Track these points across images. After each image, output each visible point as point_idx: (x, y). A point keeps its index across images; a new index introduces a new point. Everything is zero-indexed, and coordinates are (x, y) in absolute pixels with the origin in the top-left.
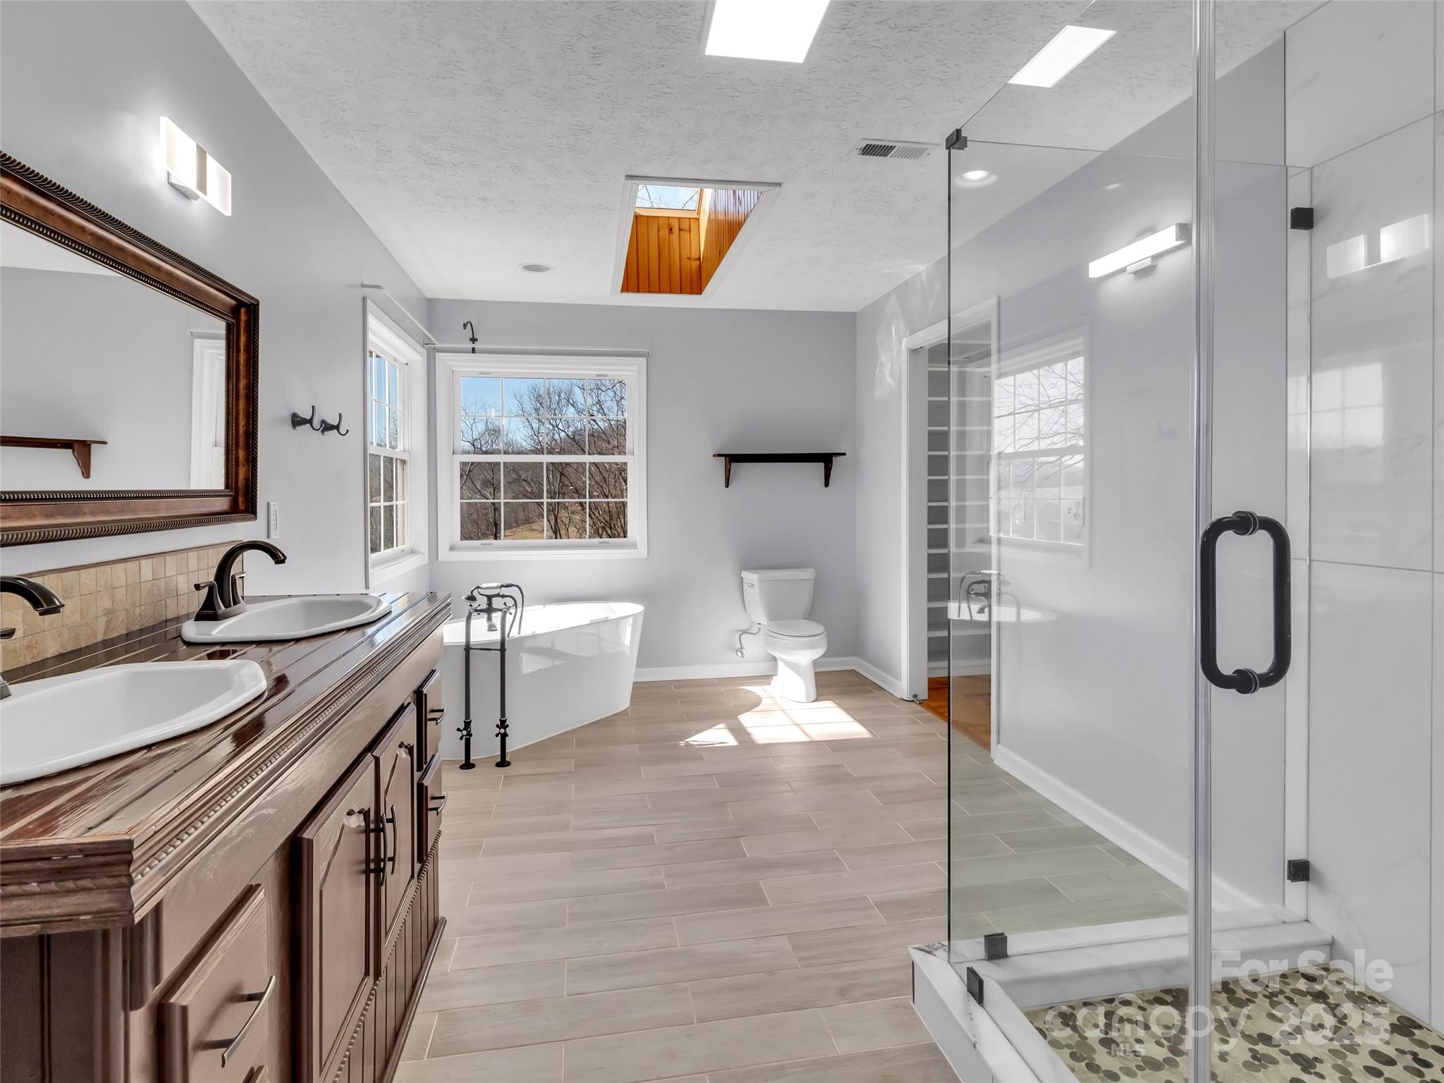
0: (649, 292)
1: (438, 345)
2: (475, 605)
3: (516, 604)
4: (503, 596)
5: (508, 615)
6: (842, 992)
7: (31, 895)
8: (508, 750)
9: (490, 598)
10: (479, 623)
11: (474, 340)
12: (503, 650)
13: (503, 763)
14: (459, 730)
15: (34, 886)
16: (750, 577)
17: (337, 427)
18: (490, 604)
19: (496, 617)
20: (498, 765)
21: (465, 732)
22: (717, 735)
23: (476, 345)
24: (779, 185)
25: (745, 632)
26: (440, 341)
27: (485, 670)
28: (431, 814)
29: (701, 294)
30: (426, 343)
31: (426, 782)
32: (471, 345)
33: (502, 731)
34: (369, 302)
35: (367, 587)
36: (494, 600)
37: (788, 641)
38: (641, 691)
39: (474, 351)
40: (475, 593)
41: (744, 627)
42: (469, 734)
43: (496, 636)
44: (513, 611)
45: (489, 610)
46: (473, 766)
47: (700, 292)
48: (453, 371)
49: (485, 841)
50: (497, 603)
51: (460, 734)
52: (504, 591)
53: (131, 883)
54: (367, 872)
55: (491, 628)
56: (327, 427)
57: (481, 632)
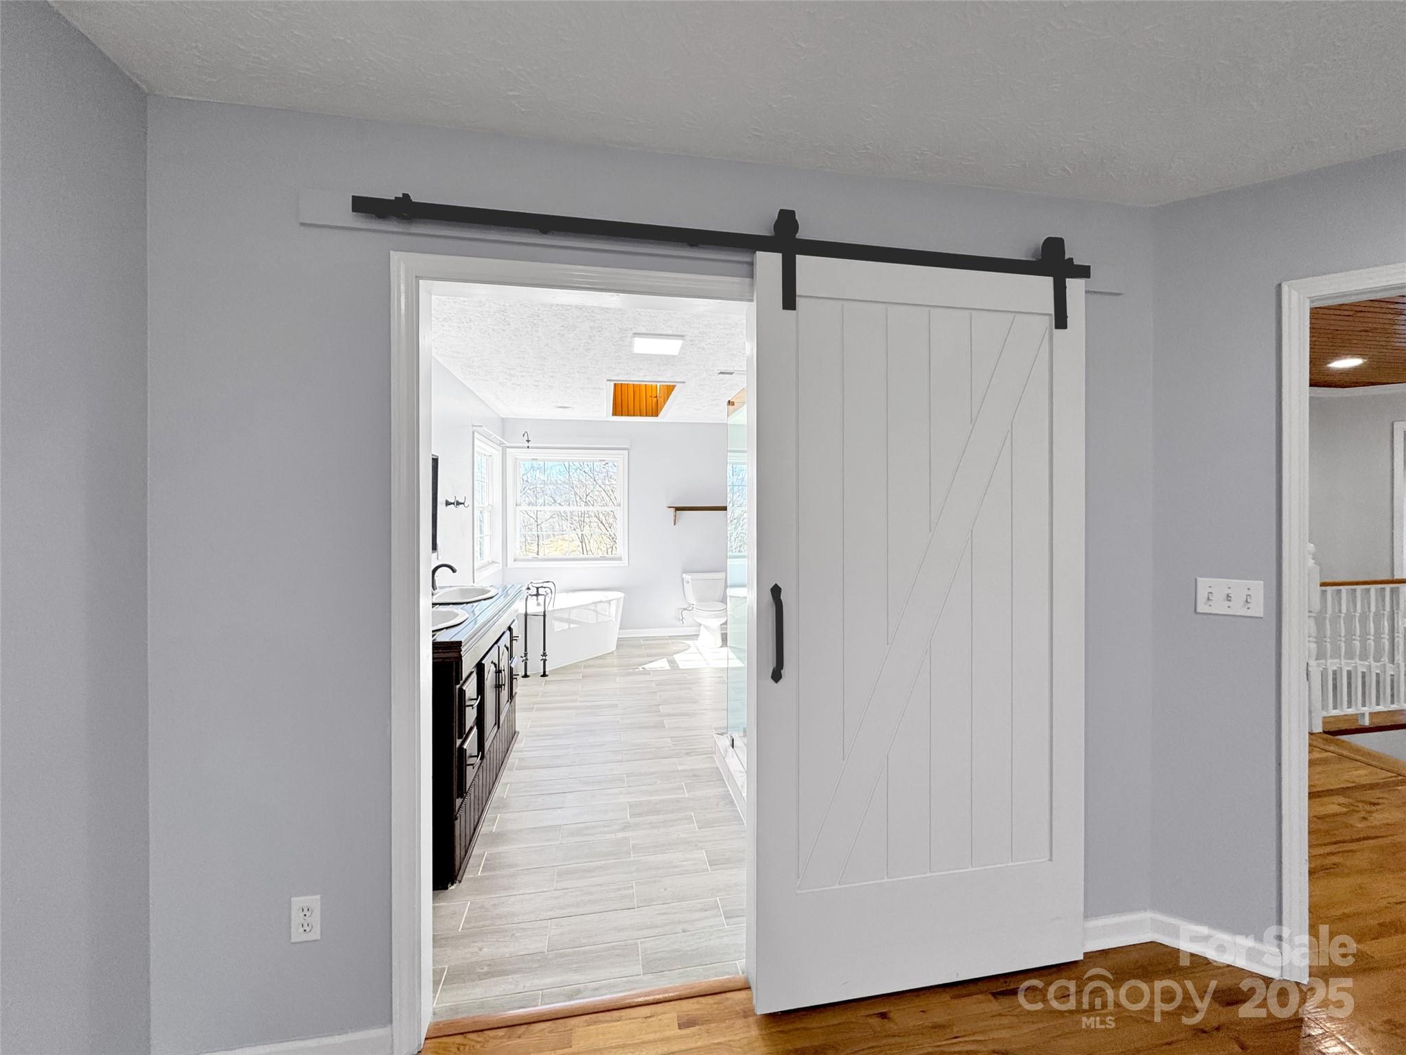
0: (628, 415)
1: (508, 445)
2: (530, 592)
3: (551, 592)
4: (545, 588)
5: (547, 597)
6: (687, 754)
7: (440, 653)
8: (547, 670)
9: (538, 588)
10: (532, 601)
11: (528, 441)
12: (544, 616)
13: (544, 675)
14: (521, 657)
15: (440, 651)
16: (687, 577)
17: (463, 504)
18: (538, 591)
19: (541, 598)
20: (541, 676)
21: (524, 658)
22: (662, 664)
23: (530, 445)
24: (684, 382)
25: (685, 609)
26: (509, 443)
27: (535, 626)
28: (514, 680)
29: (657, 416)
30: (501, 444)
31: (513, 666)
32: (527, 445)
33: (544, 658)
34: (475, 433)
35: (474, 582)
36: (540, 589)
37: (706, 614)
38: (621, 643)
39: (528, 447)
40: (530, 586)
41: (685, 607)
42: (527, 659)
43: (541, 609)
44: (550, 595)
45: (537, 595)
46: (528, 676)
47: (657, 415)
48: (516, 459)
49: (535, 706)
50: (541, 591)
51: (522, 659)
52: (545, 585)
53: (461, 651)
54: (496, 688)
55: (538, 604)
56: (458, 503)
57: (534, 607)
